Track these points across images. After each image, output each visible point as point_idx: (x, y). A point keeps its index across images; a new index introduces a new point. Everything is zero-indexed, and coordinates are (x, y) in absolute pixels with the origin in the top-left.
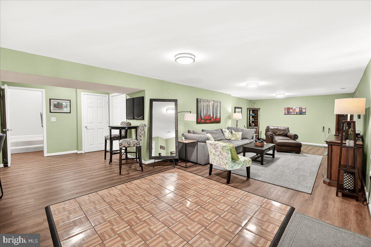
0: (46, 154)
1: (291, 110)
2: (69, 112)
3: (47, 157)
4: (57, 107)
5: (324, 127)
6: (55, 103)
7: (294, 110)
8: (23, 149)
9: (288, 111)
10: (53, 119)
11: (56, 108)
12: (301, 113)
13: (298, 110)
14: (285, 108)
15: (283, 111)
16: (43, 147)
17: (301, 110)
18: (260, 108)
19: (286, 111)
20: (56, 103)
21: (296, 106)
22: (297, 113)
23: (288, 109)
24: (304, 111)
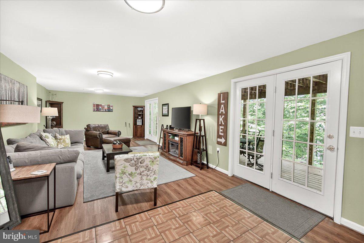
1: (100, 107)
5: (129, 124)
7: (103, 107)
9: (97, 108)
12: (109, 110)
13: (106, 107)
14: (94, 105)
15: (92, 108)
17: (109, 107)
18: (63, 103)
19: (96, 108)
21: (104, 103)
22: (105, 110)
23: (98, 105)
24: (111, 108)
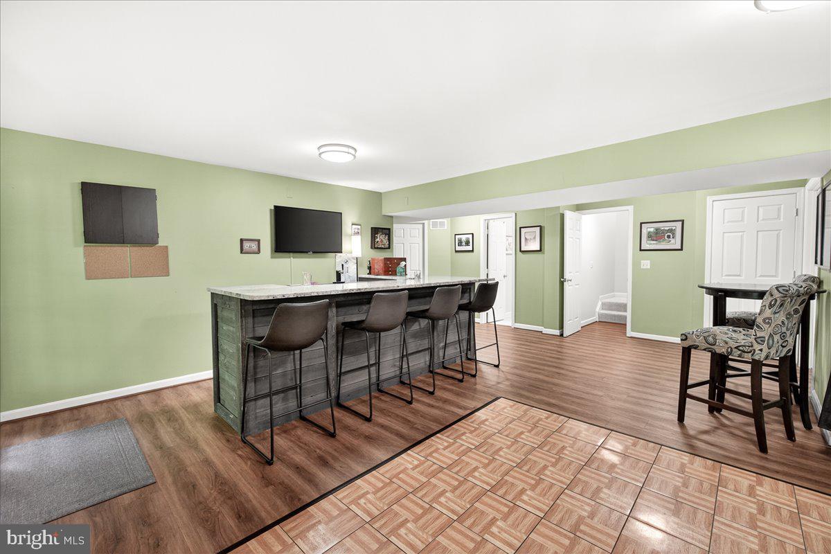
0: (630, 333)
2: (680, 248)
3: (631, 337)
4: (655, 238)
6: (649, 230)
8: (615, 316)
10: (646, 264)
11: (653, 240)
16: (626, 317)
20: (652, 230)
